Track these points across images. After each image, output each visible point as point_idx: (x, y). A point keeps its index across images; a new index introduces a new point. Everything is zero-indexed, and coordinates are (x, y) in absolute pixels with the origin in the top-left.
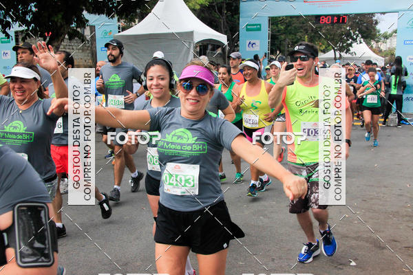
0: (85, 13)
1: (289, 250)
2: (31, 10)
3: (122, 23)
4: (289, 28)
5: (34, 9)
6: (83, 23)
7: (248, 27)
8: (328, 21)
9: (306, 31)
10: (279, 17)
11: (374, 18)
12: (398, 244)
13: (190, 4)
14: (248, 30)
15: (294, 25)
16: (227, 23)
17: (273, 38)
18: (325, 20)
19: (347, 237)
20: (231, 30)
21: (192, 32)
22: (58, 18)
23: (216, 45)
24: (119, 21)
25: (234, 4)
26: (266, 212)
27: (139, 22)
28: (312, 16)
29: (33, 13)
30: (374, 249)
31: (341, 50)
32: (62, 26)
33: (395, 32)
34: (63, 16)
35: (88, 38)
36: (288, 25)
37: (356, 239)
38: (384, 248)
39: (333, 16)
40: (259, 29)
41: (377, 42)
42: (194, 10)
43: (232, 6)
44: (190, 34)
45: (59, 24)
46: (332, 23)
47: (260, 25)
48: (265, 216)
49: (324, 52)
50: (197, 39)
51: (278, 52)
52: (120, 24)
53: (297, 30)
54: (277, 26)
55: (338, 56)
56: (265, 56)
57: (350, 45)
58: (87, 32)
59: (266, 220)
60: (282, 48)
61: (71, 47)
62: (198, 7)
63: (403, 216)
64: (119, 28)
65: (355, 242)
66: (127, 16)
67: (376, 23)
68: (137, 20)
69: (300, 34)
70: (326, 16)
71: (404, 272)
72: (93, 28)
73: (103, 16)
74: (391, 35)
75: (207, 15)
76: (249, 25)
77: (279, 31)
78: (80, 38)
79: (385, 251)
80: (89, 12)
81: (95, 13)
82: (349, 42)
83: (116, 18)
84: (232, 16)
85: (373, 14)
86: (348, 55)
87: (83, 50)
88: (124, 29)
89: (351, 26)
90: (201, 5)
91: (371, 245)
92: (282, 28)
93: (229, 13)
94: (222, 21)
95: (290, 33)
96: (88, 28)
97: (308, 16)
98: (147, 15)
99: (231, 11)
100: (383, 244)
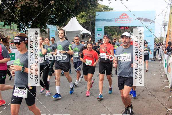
0: (47, 24)
2: (30, 24)
3: (58, 28)
5: (31, 23)
6: (46, 27)
9: (116, 31)
12: (144, 99)
13: (80, 22)
14: (98, 30)
17: (106, 33)
18: (122, 28)
20: (92, 30)
23: (88, 35)
24: (57, 27)
25: (94, 22)
34: (40, 25)
35: (47, 32)
36: (111, 29)
39: (125, 27)
40: (101, 30)
42: (81, 24)
44: (79, 31)
46: (124, 29)
50: (82, 33)
54: (107, 29)
58: (47, 30)
63: (145, 90)
64: (57, 29)
66: (60, 25)
68: (63, 27)
69: (114, 32)
70: (122, 27)
71: (145, 108)
72: (49, 29)
73: (52, 26)
77: (108, 31)
78: (45, 32)
80: (48, 24)
81: (50, 25)
84: (93, 26)
85: (137, 27)
87: (45, 36)
89: (130, 30)
90: (83, 22)
92: (109, 30)
93: (92, 25)
94: (90, 27)
95: (111, 32)
96: (47, 29)
97: (117, 26)
98: (66, 25)
99: (93, 24)
100: (139, 99)
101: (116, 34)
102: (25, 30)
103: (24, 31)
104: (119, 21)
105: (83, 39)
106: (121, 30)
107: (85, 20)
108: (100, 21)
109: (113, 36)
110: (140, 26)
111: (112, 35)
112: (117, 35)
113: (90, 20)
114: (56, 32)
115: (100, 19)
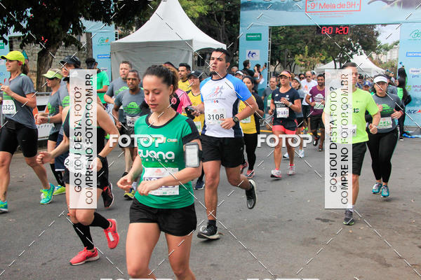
0: (82, 19)
1: (292, 266)
2: (26, 16)
3: (119, 31)
4: (289, 38)
5: (29, 14)
6: (79, 30)
7: (248, 36)
8: (330, 32)
9: (307, 41)
10: (279, 27)
11: (375, 30)
13: (189, 12)
14: (248, 39)
15: (294, 35)
16: (226, 32)
17: (274, 48)
18: (327, 31)
19: (351, 253)
21: (191, 42)
22: (55, 24)
24: (116, 28)
25: (234, 13)
26: (268, 227)
27: (137, 30)
28: (314, 26)
29: (28, 19)
30: (379, 266)
31: (341, 61)
32: (58, 32)
33: (396, 44)
34: (60, 21)
35: (84, 45)
36: (288, 35)
37: (360, 255)
38: (389, 266)
39: (335, 26)
40: (259, 39)
41: (378, 54)
42: (192, 19)
43: (232, 15)
44: (189, 43)
45: (56, 30)
46: (334, 34)
47: (260, 35)
48: (266, 230)
49: (324, 62)
50: (196, 47)
51: (277, 62)
52: (117, 31)
53: (297, 40)
54: (277, 36)
55: (338, 66)
56: (266, 66)
57: (351, 56)
58: (83, 39)
59: (267, 235)
60: (281, 59)
61: (66, 54)
62: (197, 16)
63: (408, 232)
64: (116, 35)
65: (359, 258)
66: (124, 24)
67: (377, 35)
68: (134, 28)
69: (300, 44)
70: (327, 26)
72: (89, 35)
73: (100, 23)
74: (391, 47)
75: (206, 23)
76: (249, 35)
77: (278, 41)
78: (76, 45)
79: (391, 268)
80: (87, 19)
81: (91, 19)
82: (349, 53)
83: (113, 25)
84: (231, 25)
85: (374, 26)
88: (121, 36)
89: (351, 37)
90: (200, 13)
91: (376, 263)
92: (282, 37)
93: (228, 22)
94: (221, 30)
95: (290, 44)
96: (84, 35)
97: (310, 26)
98: (145, 22)
99: (230, 20)
100: (388, 261)
101: (304, 51)
102: (10, 38)
103: (5, 41)
104: (317, 8)
105: (201, 68)
106: (321, 38)
107: (206, 6)
108: (254, 9)
109: (297, 58)
111: (293, 54)
112: (309, 55)
113: (221, 7)
114: (113, 46)
115: (255, 4)
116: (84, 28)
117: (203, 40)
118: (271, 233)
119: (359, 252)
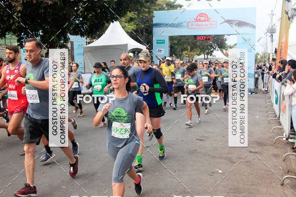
0: (68, 34)
2: (39, 34)
3: (88, 40)
5: (41, 34)
6: (67, 40)
8: (201, 39)
9: (189, 44)
10: (174, 36)
11: (224, 38)
12: (242, 160)
13: (126, 29)
14: (157, 43)
15: (182, 41)
16: (146, 39)
17: (171, 47)
18: (199, 38)
19: (215, 157)
20: (147, 43)
21: (127, 45)
22: (55, 37)
23: (140, 51)
24: (86, 39)
25: (149, 29)
27: (98, 39)
28: (193, 36)
29: (41, 36)
30: (229, 163)
31: (208, 54)
32: (56, 42)
33: (235, 45)
34: (57, 36)
35: (70, 48)
36: (179, 41)
37: (220, 158)
38: (234, 163)
39: (204, 36)
40: (164, 43)
41: (226, 50)
42: (127, 33)
47: (164, 40)
49: (198, 55)
50: (130, 48)
51: (174, 55)
53: (184, 43)
54: (173, 41)
55: (206, 57)
57: (212, 51)
58: (69, 45)
59: (170, 149)
60: (176, 53)
62: (130, 31)
64: (86, 43)
65: (219, 160)
66: (91, 36)
67: (226, 40)
69: (185, 45)
70: (200, 36)
71: (245, 175)
72: (72, 43)
73: (79, 37)
74: (233, 47)
76: (158, 41)
77: (174, 44)
80: (71, 34)
81: (74, 35)
82: (212, 50)
83: (85, 37)
85: (223, 35)
86: (211, 57)
88: (89, 43)
89: (212, 41)
90: (132, 29)
91: (228, 161)
92: (176, 42)
93: (147, 34)
95: (180, 45)
96: (70, 43)
98: (102, 35)
99: (148, 33)
100: (234, 160)
101: (188, 49)
104: (194, 27)
106: (196, 42)
107: (135, 25)
108: (161, 27)
109: (184, 53)
110: (229, 35)
111: (182, 51)
112: (191, 51)
113: (143, 26)
114: (85, 48)
115: (161, 24)
116: (70, 39)
117: (133, 44)
118: (172, 148)
119: (219, 156)
